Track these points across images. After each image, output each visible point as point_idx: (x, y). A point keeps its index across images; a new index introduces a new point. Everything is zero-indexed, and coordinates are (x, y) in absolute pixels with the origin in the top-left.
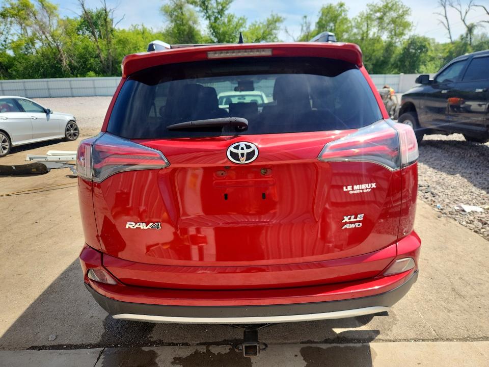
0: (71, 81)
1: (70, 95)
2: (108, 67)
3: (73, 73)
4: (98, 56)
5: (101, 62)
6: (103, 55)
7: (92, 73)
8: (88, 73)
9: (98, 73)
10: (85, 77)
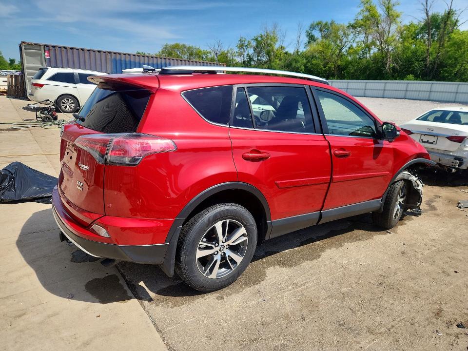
0: (367, 83)
1: (362, 95)
2: (431, 71)
3: (393, 76)
4: (424, 60)
5: (426, 65)
6: (430, 59)
7: (411, 76)
8: (408, 76)
9: (417, 77)
10: (403, 80)
